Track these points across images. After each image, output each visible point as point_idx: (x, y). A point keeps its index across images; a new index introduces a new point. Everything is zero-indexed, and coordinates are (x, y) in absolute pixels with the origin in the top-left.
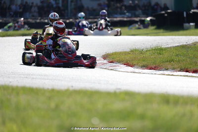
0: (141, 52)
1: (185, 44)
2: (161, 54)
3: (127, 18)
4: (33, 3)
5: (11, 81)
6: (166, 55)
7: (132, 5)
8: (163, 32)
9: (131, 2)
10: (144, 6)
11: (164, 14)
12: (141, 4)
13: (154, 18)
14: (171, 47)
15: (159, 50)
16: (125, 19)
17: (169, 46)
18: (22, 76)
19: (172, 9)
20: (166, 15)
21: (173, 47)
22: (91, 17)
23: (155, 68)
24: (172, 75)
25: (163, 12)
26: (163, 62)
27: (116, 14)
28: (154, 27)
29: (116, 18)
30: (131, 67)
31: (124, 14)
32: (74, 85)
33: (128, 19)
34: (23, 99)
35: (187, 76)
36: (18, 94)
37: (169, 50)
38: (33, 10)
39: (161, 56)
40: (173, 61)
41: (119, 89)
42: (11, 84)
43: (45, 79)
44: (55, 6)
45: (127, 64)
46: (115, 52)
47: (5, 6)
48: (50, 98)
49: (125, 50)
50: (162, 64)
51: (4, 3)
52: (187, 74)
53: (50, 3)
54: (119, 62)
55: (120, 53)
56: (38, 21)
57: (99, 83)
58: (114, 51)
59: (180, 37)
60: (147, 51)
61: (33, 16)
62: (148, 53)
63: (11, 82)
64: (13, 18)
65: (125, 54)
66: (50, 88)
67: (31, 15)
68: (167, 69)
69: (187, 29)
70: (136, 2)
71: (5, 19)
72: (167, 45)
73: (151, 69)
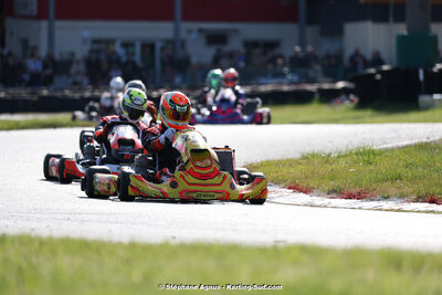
0: (327, 159)
1: (424, 140)
2: (370, 163)
3: (289, 85)
4: (73, 54)
5: (33, 227)
6: (384, 166)
7: (301, 55)
8: (372, 116)
9: (298, 49)
10: (328, 57)
11: (373, 75)
12: (321, 52)
13: (350, 85)
14: (392, 150)
15: (367, 155)
16: (286, 88)
17: (390, 146)
18: (58, 216)
19: (391, 64)
20: (378, 77)
21: (399, 148)
23: (360, 196)
24: (399, 210)
25: (372, 71)
26: (378, 181)
27: (265, 75)
29: (264, 84)
30: (305, 192)
31: (283, 75)
32: (177, 235)
33: (292, 88)
34: (65, 263)
35: (433, 212)
36: (54, 253)
37: (387, 154)
38: (74, 69)
39: (372, 167)
40: (399, 177)
41: (284, 242)
42: (33, 234)
43: (111, 223)
44: (124, 59)
45: (296, 188)
46: (267, 161)
47: (11, 62)
48: (127, 262)
49: (290, 157)
50: (374, 186)
51: (10, 54)
52: (434, 207)
53: (114, 53)
54: (277, 182)
55: (278, 163)
56: (87, 94)
57: (234, 230)
59: (413, 126)
60: (338, 157)
61: (75, 83)
62: (342, 163)
63: (33, 230)
64: (29, 90)
65: (290, 165)
66: (126, 240)
67: (70, 81)
68: (386, 198)
69: (427, 108)
70: (310, 48)
71: (11, 91)
72: (384, 143)
73: (350, 197)
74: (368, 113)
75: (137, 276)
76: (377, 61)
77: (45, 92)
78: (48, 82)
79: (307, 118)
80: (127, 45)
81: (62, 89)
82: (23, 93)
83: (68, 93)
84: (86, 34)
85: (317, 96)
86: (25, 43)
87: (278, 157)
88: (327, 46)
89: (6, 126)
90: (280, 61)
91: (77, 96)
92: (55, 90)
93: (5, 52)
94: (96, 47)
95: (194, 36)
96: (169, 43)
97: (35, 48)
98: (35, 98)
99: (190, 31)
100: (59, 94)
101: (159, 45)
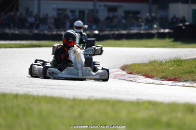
0: (160, 63)
3: (145, 29)
4: (47, 15)
5: (30, 90)
6: (186, 67)
8: (181, 45)
9: (148, 14)
10: (162, 19)
11: (181, 27)
12: (158, 16)
13: (171, 31)
14: (189, 60)
15: (178, 62)
16: (142, 32)
17: (188, 58)
18: (43, 86)
19: (189, 22)
20: (184, 28)
21: (192, 59)
22: (108, 29)
23: (175, 80)
24: (192, 87)
25: (181, 25)
26: (183, 73)
27: (133, 26)
28: (171, 40)
29: (133, 30)
30: (151, 78)
31: (141, 26)
32: (93, 95)
33: (145, 32)
34: (44, 107)
36: (39, 102)
37: (187, 61)
39: (180, 67)
40: (192, 72)
41: (141, 99)
42: (30, 94)
43: (65, 89)
45: (147, 76)
48: (72, 107)
49: (144, 62)
50: (181, 76)
53: (67, 15)
54: (138, 73)
55: (139, 65)
56: (54, 33)
57: (119, 94)
58: (133, 63)
60: (166, 62)
61: (49, 28)
62: (167, 64)
63: (30, 92)
64: (29, 30)
65: (144, 66)
66: (71, 97)
67: (47, 27)
68: (186, 81)
70: (153, 15)
71: (21, 31)
72: (186, 57)
73: (170, 80)
74: (179, 43)
75: (76, 113)
76: (183, 20)
77: (36, 32)
78: (37, 27)
79: (151, 45)
80: (72, 11)
81: (43, 31)
82: (26, 32)
83: (46, 32)
84: (55, 6)
85: (156, 36)
86: (27, 9)
87: (139, 62)
88: (161, 13)
89: (18, 46)
90: (140, 20)
91: (50, 33)
92: (41, 31)
93: (18, 14)
94: (59, 12)
95: (102, 8)
96: (91, 10)
97: (32, 12)
98: (31, 34)
99: (100, 6)
100: (42, 33)
101: (86, 12)
